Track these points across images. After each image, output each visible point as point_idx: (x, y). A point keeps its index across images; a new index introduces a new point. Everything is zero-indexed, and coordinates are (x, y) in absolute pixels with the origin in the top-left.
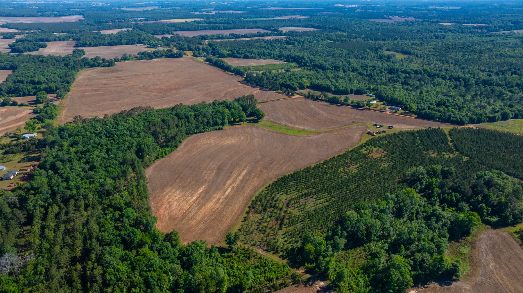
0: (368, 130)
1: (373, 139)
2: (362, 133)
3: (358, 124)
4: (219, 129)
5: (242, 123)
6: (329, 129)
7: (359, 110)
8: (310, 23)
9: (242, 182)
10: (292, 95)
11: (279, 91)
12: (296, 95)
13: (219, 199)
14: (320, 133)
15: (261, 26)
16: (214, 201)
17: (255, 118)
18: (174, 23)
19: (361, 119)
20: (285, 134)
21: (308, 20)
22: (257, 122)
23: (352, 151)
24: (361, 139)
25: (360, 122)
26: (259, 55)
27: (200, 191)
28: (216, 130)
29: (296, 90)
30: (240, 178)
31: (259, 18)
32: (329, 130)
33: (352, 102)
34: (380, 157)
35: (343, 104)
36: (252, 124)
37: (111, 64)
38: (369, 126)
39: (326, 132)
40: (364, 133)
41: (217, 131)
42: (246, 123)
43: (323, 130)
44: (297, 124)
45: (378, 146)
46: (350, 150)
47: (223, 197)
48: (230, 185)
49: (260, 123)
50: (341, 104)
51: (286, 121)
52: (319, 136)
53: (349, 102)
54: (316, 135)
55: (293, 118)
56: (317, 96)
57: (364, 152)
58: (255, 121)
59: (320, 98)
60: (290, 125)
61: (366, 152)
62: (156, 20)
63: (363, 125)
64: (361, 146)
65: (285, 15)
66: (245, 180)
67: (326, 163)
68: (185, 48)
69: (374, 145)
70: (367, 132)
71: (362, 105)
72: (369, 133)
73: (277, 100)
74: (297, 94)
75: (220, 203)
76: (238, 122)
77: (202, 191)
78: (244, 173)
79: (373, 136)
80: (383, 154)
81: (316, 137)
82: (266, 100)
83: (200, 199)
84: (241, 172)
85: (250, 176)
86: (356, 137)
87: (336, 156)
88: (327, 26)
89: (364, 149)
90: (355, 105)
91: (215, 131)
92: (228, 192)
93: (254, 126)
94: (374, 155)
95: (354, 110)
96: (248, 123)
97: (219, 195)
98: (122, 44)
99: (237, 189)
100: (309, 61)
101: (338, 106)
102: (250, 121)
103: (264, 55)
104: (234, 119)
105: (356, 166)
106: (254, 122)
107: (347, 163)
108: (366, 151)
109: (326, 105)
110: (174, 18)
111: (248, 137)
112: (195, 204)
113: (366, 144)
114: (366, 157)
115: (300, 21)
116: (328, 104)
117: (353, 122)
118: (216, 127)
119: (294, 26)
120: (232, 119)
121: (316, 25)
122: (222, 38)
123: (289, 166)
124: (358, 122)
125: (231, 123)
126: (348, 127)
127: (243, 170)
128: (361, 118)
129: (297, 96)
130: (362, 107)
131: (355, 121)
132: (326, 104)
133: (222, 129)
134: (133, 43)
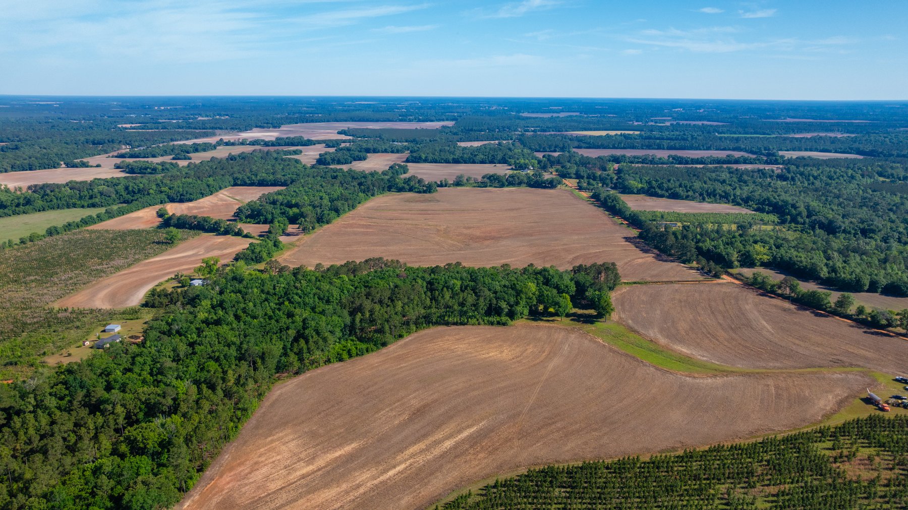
0: (869, 392)
1: (872, 422)
2: (847, 397)
3: (849, 369)
4: (498, 323)
5: (558, 319)
6: (758, 368)
7: (872, 333)
8: (856, 145)
9: (443, 455)
10: (717, 276)
11: (694, 264)
12: (724, 276)
13: (358, 486)
14: (725, 373)
15: (743, 146)
16: (344, 486)
17: (592, 312)
18: (585, 136)
19: (866, 358)
20: (637, 360)
21: (854, 140)
22: (592, 322)
23: (786, 440)
24: (834, 412)
25: (859, 366)
26: (701, 194)
27: (337, 454)
28: (492, 324)
29: (732, 268)
30: (448, 444)
31: (751, 133)
32: (757, 371)
33: (861, 311)
34: (872, 482)
35: (834, 313)
36: (578, 325)
37: (429, 189)
38: (881, 380)
39: (743, 374)
40: (855, 397)
41: (494, 327)
42: (567, 320)
43: (740, 366)
44: (681, 341)
45: (882, 445)
46: (779, 437)
47: (369, 485)
48: (413, 456)
49: (600, 325)
50: (828, 312)
51: (662, 330)
52: (719, 381)
53: (852, 310)
54: (715, 376)
55: (683, 326)
56: (773, 286)
57: (824, 452)
58: (589, 320)
59: (780, 292)
60: (663, 341)
61: (828, 453)
62: (559, 131)
63: (864, 374)
64: (823, 433)
65: (808, 131)
66: (456, 453)
67: (689, 457)
68: (569, 174)
69: (867, 437)
70: (864, 396)
71: (884, 322)
72: (869, 401)
73: (672, 282)
74: (731, 275)
75: (351, 497)
76: (552, 315)
77: (340, 456)
78: (465, 434)
79: (878, 413)
80: (886, 475)
81: (710, 380)
82: (649, 279)
83: (320, 473)
84: (460, 432)
85: (471, 447)
86: (822, 403)
87: (728, 444)
88: (895, 153)
89: (829, 444)
90: (866, 319)
91: (487, 327)
92: (391, 473)
93: (580, 329)
94: (852, 470)
95: (858, 333)
96: (572, 320)
97: (366, 475)
98: (474, 162)
99: (420, 469)
100: (805, 213)
101: (817, 315)
102: (577, 318)
103: (715, 196)
104: (546, 308)
105: (773, 490)
106: (585, 322)
107: (751, 473)
108: (833, 449)
109: (785, 310)
110: (591, 130)
111: (544, 352)
112: (299, 482)
113: (843, 430)
114: (819, 467)
115: (834, 141)
116: (793, 307)
117: (838, 363)
118: (495, 319)
119: (817, 150)
120: (541, 307)
121: (868, 148)
122: (652, 162)
123: (586, 443)
124: (851, 365)
125: (535, 315)
126: (816, 373)
127: (469, 427)
128: (869, 354)
129: (726, 279)
130: (883, 327)
131: (845, 359)
132: (787, 305)
133: (504, 324)
134: (491, 162)
